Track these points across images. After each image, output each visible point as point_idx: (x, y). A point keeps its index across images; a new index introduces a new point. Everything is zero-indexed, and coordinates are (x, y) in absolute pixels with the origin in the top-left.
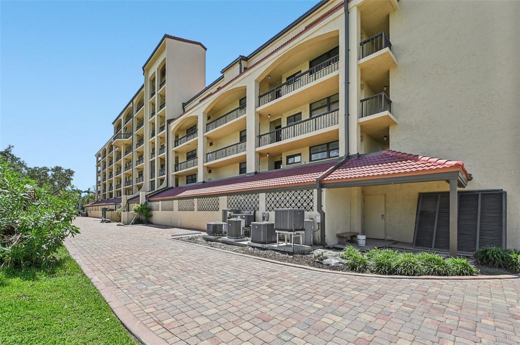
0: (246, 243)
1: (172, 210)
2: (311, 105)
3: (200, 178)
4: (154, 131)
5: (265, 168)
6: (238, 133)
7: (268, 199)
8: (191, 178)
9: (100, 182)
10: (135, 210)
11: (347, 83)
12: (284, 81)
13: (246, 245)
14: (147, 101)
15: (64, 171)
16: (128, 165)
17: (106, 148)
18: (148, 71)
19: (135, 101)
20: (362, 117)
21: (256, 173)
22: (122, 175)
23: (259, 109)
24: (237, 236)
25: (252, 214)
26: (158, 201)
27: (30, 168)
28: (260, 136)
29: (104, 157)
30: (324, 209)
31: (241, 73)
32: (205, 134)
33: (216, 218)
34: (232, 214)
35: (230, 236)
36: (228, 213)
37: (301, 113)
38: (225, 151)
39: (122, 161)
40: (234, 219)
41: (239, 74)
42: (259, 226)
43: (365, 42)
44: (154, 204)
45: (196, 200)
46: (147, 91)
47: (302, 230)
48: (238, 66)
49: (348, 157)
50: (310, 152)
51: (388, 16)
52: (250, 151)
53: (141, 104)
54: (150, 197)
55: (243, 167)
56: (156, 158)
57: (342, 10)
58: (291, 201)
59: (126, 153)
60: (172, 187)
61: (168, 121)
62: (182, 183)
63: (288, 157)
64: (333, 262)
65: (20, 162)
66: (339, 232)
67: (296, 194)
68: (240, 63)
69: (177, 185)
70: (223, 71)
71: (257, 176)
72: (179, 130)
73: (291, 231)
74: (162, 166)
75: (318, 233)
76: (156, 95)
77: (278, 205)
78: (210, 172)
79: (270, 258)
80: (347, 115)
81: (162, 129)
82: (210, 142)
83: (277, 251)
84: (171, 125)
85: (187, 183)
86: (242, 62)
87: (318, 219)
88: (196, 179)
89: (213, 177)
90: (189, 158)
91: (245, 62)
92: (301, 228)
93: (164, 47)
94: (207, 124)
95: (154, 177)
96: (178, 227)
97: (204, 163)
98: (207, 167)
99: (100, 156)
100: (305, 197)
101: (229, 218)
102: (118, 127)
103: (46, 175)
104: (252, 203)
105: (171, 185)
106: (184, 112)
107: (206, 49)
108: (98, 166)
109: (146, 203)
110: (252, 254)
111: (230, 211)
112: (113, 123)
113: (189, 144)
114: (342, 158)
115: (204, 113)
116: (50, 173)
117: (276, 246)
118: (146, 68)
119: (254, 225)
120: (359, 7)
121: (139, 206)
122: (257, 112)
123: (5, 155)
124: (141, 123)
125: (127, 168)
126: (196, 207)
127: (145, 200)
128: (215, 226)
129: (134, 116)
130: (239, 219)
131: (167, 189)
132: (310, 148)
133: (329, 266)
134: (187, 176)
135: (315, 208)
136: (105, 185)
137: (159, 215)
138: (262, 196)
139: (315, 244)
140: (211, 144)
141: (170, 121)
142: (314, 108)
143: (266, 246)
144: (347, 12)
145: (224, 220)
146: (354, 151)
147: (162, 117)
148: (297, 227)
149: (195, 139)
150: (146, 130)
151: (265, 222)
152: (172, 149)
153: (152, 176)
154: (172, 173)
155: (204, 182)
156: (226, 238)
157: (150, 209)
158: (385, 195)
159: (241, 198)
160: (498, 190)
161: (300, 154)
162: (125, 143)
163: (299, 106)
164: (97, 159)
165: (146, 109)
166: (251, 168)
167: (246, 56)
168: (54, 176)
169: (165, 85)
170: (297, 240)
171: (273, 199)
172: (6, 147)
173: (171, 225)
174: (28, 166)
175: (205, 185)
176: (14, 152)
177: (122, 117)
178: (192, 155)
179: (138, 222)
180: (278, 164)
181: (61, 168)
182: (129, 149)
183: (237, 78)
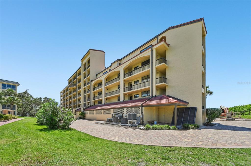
0: (119, 124)
1: (93, 114)
2: (142, 78)
3: (103, 102)
4: (85, 84)
5: (127, 99)
6: (117, 86)
7: (127, 110)
8: (100, 102)
9: (62, 103)
10: (79, 114)
11: (152, 73)
12: (133, 69)
13: (119, 125)
14: (83, 72)
15: (48, 99)
16: (75, 96)
17: (65, 90)
18: (83, 61)
19: (77, 72)
20: (157, 84)
21: (123, 101)
22: (72, 100)
23: (124, 79)
24: (117, 122)
25: (122, 115)
26: (88, 111)
27: (34, 98)
28: (125, 88)
29: (64, 93)
30: (143, 113)
31: (118, 66)
32: (105, 87)
33: (110, 117)
34: (115, 115)
35: (114, 122)
36: (114, 115)
37: (139, 80)
38: (112, 93)
39: (72, 95)
40: (116, 117)
41: (117, 66)
42: (123, 119)
43: (158, 60)
44: (86, 112)
45: (102, 110)
46: (82, 69)
47: (136, 120)
48: (117, 63)
49: (152, 96)
50: (142, 94)
51: (166, 51)
52: (121, 93)
53: (80, 73)
54: (84, 109)
55: (119, 98)
56: (86, 94)
57: (150, 49)
58: (134, 111)
59: (74, 92)
60: (93, 106)
61: (91, 81)
62: (96, 104)
63: (134, 95)
64: (142, 128)
65: (30, 96)
66: (149, 121)
67: (135, 109)
68: (118, 62)
69: (94, 105)
70: (112, 64)
71: (124, 102)
72: (95, 84)
73: (132, 120)
74: (88, 97)
75: (141, 121)
76: (86, 71)
77: (130, 112)
78: (107, 100)
79: (126, 127)
80: (152, 83)
81: (88, 83)
82: (107, 89)
83: (128, 126)
84: (92, 82)
85: (98, 104)
86: (119, 61)
87: (141, 117)
88: (101, 102)
89: (108, 102)
90: (98, 95)
91: (120, 61)
92: (135, 119)
93: (89, 53)
94: (106, 83)
95: (85, 102)
96: (95, 120)
97: (105, 97)
98: (106, 98)
99: (62, 93)
100: (138, 110)
101: (114, 117)
102: (70, 82)
103: (41, 101)
104: (122, 111)
105: (92, 105)
106: (97, 78)
107: (105, 53)
108: (61, 97)
109: (83, 112)
110: (121, 127)
111: (114, 114)
112: (68, 80)
113: (99, 90)
114: (150, 97)
115: (105, 79)
116: (42, 100)
117: (128, 125)
118: (82, 61)
119: (122, 119)
120: (155, 49)
121: (81, 113)
122: (124, 80)
123: (25, 93)
124: (80, 81)
125: (74, 98)
126: (102, 113)
127: (83, 111)
128: (109, 119)
129: (77, 78)
130: (117, 117)
131: (91, 106)
132: (142, 92)
133: (140, 129)
134: (98, 101)
135: (141, 113)
136: (64, 104)
137: (88, 116)
138: (125, 109)
139: (140, 124)
140: (107, 90)
141: (92, 81)
142: (143, 78)
143: (125, 125)
144: (152, 50)
145: (112, 117)
146: (154, 95)
147: (89, 79)
148: (134, 119)
149: (101, 88)
150: (82, 83)
151: (126, 118)
152: (92, 91)
153: (85, 101)
154: (92, 100)
155: (105, 104)
156: (113, 123)
157: (85, 114)
158: (165, 109)
159: (118, 110)
160: (195, 107)
161: (138, 94)
162: (73, 88)
163: (138, 78)
164: (61, 94)
165: (82, 76)
166: (122, 99)
167: (120, 59)
168: (44, 101)
169: (90, 67)
170: (134, 123)
171: (128, 110)
172: (26, 90)
173: (93, 119)
174: (34, 97)
175: (105, 105)
176: (28, 92)
177: (72, 78)
178: (100, 93)
179: (80, 118)
180: (131, 98)
181: (47, 98)
182: (75, 90)
183: (116, 67)
